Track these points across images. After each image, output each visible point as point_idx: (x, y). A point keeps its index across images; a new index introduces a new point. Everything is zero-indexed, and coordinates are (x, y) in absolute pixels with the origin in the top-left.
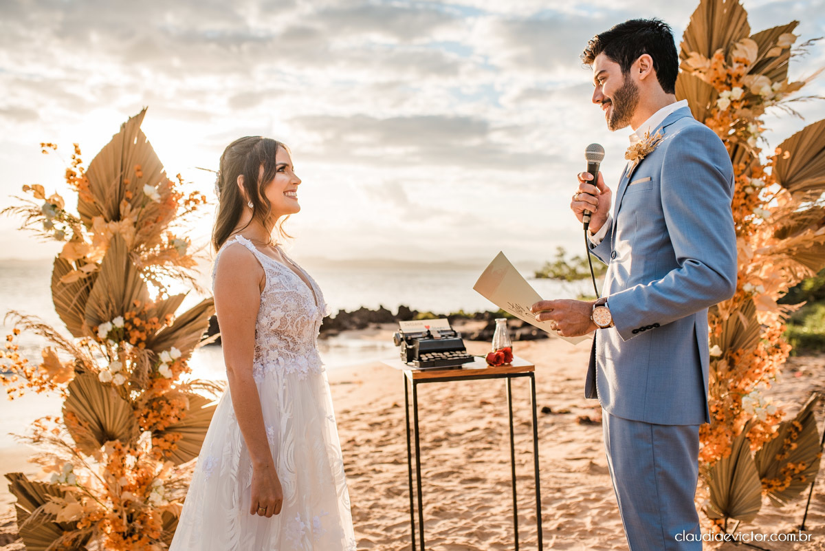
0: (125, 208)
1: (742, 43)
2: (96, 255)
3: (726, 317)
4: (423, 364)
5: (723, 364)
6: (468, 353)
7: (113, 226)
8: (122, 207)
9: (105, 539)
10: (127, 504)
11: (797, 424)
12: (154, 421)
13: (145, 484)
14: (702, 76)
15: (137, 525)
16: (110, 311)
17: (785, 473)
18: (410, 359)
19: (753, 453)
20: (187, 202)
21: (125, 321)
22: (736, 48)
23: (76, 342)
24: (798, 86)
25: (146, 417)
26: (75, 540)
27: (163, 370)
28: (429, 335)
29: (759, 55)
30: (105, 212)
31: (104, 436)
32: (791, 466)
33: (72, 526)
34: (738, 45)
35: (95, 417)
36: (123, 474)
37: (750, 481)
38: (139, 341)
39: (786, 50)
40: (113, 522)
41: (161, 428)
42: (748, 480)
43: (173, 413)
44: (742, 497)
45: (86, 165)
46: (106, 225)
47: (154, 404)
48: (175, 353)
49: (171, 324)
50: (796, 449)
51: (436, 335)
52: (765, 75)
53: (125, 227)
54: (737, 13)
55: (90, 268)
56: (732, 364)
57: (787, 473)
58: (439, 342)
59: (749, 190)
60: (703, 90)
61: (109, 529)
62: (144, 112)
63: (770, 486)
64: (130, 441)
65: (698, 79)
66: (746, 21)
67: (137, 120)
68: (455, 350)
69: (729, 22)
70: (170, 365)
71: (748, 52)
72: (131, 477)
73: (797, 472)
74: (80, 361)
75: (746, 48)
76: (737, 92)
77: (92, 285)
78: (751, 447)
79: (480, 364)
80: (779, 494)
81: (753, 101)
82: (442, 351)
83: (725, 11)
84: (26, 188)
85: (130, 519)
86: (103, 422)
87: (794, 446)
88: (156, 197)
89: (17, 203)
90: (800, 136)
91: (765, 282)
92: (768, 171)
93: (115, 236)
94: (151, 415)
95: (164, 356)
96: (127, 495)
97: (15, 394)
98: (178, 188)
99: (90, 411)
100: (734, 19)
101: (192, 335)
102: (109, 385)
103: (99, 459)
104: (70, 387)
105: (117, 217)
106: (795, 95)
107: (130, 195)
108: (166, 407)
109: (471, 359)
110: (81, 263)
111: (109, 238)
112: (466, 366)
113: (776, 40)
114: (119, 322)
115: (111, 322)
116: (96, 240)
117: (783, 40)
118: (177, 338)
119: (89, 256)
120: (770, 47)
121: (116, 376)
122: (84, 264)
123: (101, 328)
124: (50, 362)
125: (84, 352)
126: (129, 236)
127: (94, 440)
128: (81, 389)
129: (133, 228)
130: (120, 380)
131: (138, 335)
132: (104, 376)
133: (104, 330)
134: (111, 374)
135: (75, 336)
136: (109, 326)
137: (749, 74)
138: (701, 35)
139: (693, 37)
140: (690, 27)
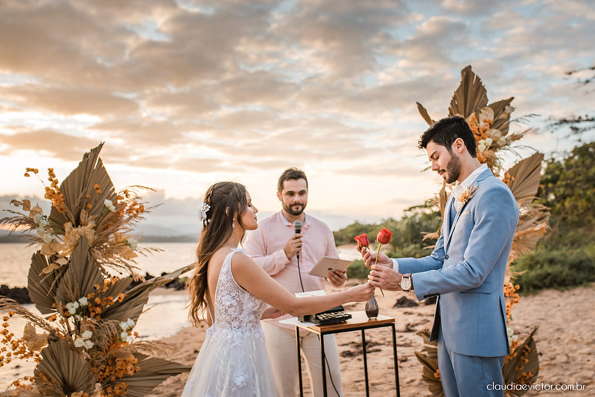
0: (83, 215)
1: (484, 109)
2: (66, 252)
7: (80, 229)
8: (81, 215)
11: (526, 346)
12: (109, 374)
16: (75, 293)
17: (520, 379)
21: (89, 301)
22: (481, 113)
25: (104, 371)
29: (495, 118)
30: (73, 220)
32: (524, 374)
34: (482, 110)
35: (60, 374)
38: (96, 314)
39: (507, 117)
41: (113, 379)
43: (129, 368)
45: (59, 185)
46: (75, 230)
47: (110, 362)
48: (130, 322)
50: (528, 363)
52: (497, 128)
53: (88, 230)
54: (481, 91)
55: (62, 262)
57: (522, 379)
62: (101, 145)
66: (485, 96)
67: (97, 151)
69: (476, 96)
71: (489, 115)
73: (528, 378)
74: (53, 332)
75: (487, 112)
76: (488, 141)
77: (62, 276)
83: (474, 89)
86: (66, 377)
87: (527, 361)
88: (113, 208)
89: (10, 215)
90: (517, 167)
93: (81, 237)
94: (107, 370)
95: (123, 325)
99: (57, 370)
100: (479, 95)
101: (137, 308)
102: (81, 349)
104: (43, 353)
105: (77, 223)
107: (90, 206)
109: (349, 317)
111: (77, 239)
113: (504, 109)
114: (84, 301)
115: (78, 301)
117: (507, 109)
118: (124, 310)
119: (60, 252)
120: (501, 112)
121: (87, 342)
122: (56, 258)
123: (69, 306)
124: (29, 335)
125: (55, 325)
126: (91, 237)
127: (61, 392)
128: (52, 354)
129: (93, 231)
130: (90, 345)
131: (98, 310)
132: (78, 343)
133: (72, 307)
134: (84, 341)
135: (43, 313)
136: (76, 305)
137: (490, 128)
138: (461, 103)
139: (457, 105)
140: (454, 99)
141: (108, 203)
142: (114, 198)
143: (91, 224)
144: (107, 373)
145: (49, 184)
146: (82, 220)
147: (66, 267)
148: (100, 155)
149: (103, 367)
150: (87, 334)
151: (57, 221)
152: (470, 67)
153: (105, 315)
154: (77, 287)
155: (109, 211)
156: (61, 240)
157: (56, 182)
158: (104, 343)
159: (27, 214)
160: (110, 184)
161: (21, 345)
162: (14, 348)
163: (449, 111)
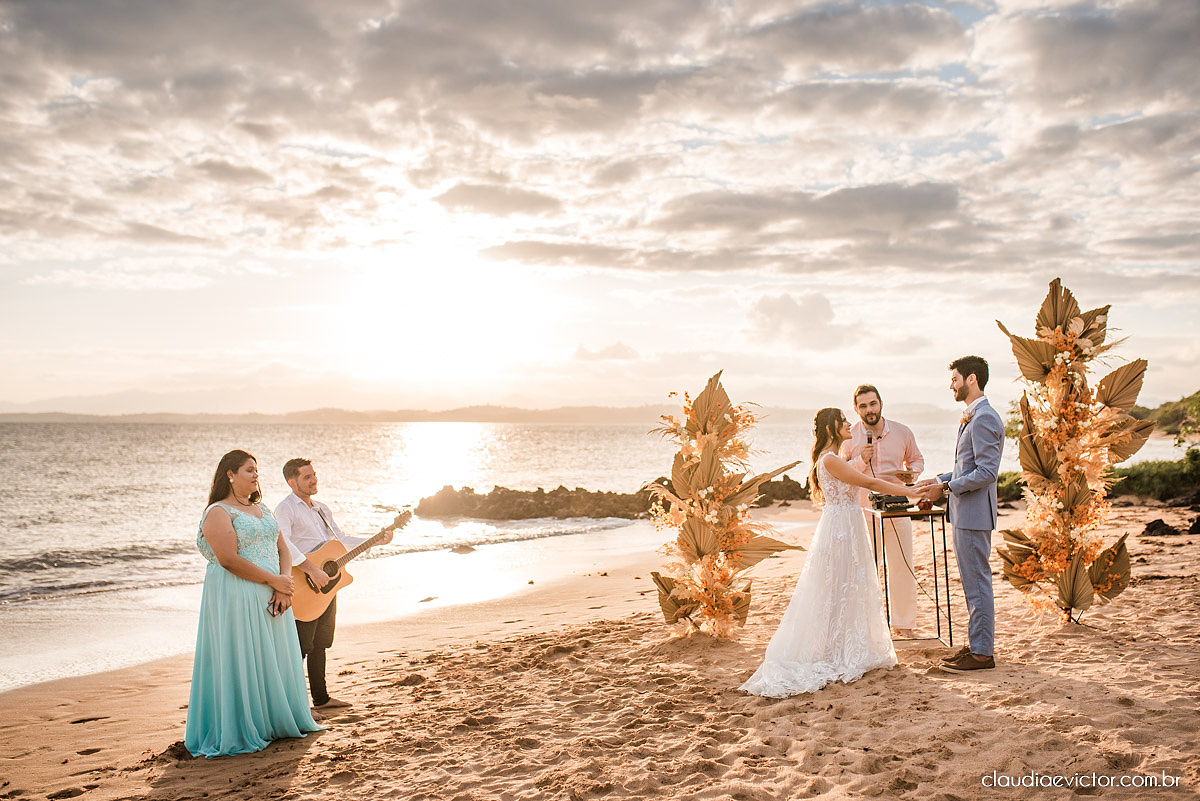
0: (709, 425)
1: (1074, 321)
2: (697, 453)
3: (1067, 485)
4: (886, 510)
5: (1067, 513)
6: (909, 504)
7: (707, 436)
11: (1111, 551)
13: (726, 581)
14: (1050, 342)
16: (704, 484)
17: (1108, 581)
18: (879, 507)
19: (1087, 568)
21: (714, 489)
22: (1070, 325)
24: (1108, 348)
25: (726, 542)
26: (685, 611)
27: (739, 515)
29: (1084, 327)
30: (702, 429)
31: (701, 554)
32: (1110, 576)
33: (684, 602)
34: (1072, 322)
35: (695, 542)
37: (1085, 586)
38: (720, 500)
39: (1103, 325)
41: (731, 549)
42: (1083, 584)
43: (741, 539)
44: (1081, 595)
45: (692, 404)
46: (704, 436)
47: (730, 536)
48: (744, 506)
49: (738, 491)
50: (1113, 566)
52: (1089, 339)
53: (712, 436)
54: (1071, 301)
55: (695, 461)
56: (1072, 512)
57: (1110, 582)
59: (1078, 410)
60: (1051, 348)
62: (720, 373)
63: (1099, 589)
64: (715, 555)
65: (1047, 344)
66: (1076, 307)
67: (718, 376)
68: (902, 503)
69: (1067, 306)
72: (717, 576)
73: (1115, 580)
75: (1077, 323)
76: (1067, 354)
77: (695, 471)
78: (1084, 564)
79: (915, 510)
80: (1104, 593)
81: (1079, 355)
82: (895, 503)
83: (1063, 301)
84: (664, 418)
86: (699, 544)
87: (1111, 563)
88: (730, 420)
89: (661, 426)
90: (1115, 374)
91: (1092, 464)
92: (1094, 397)
93: (708, 442)
95: (739, 508)
97: (659, 528)
98: (740, 413)
99: (693, 540)
100: (1070, 305)
101: (750, 497)
102: (709, 523)
103: (700, 565)
104: (683, 525)
105: (705, 432)
106: (1105, 354)
107: (714, 419)
108: (735, 537)
110: (690, 457)
111: (705, 443)
113: (1094, 319)
114: (711, 489)
115: (707, 490)
116: (698, 447)
117: (1100, 319)
118: (740, 498)
119: (694, 453)
120: (1091, 322)
121: (714, 519)
126: (715, 442)
127: (695, 556)
128: (690, 527)
129: (717, 438)
130: (716, 521)
131: (721, 497)
132: (708, 518)
133: (703, 494)
134: (711, 517)
136: (705, 492)
137: (1080, 338)
138: (1049, 314)
139: (1045, 316)
140: (1042, 310)
141: (727, 416)
142: (731, 412)
143: (715, 433)
144: (728, 544)
145: (686, 404)
146: (708, 428)
147: (698, 464)
148: (720, 380)
149: (725, 538)
150: (714, 513)
151: (692, 431)
152: (1058, 280)
153: (725, 501)
154: (705, 479)
155: (728, 422)
156: (694, 443)
157: (690, 402)
158: (726, 521)
159: (671, 425)
160: (728, 401)
163: (1036, 323)
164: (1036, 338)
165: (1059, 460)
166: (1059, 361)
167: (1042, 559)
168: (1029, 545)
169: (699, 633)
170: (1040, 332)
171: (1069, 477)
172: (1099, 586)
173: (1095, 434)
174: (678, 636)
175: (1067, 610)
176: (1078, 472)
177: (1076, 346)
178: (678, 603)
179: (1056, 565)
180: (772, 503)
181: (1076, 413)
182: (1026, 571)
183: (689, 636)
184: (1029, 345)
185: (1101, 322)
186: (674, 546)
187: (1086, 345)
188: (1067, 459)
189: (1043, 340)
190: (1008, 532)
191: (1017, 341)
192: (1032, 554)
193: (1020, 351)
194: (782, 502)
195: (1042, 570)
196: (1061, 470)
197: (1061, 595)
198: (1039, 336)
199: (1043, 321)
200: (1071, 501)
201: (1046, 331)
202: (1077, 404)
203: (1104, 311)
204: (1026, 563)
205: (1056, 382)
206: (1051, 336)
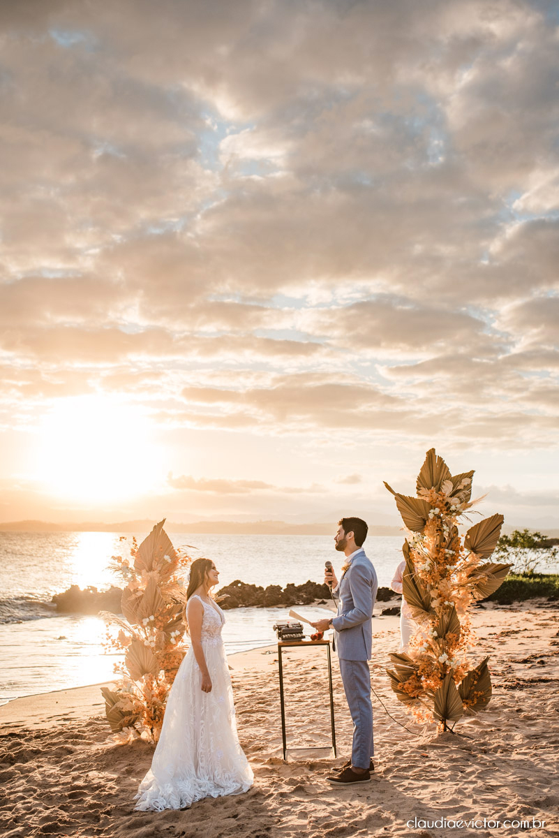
0: (154, 565)
1: (447, 482)
2: (143, 587)
4: (283, 639)
5: (441, 640)
6: (304, 634)
7: (151, 574)
8: (153, 564)
9: (143, 721)
10: (154, 704)
11: (477, 671)
12: (167, 665)
13: (163, 694)
14: (427, 500)
15: (158, 713)
16: (148, 612)
17: (474, 696)
18: (279, 636)
19: (457, 686)
20: (182, 561)
21: (155, 618)
23: (131, 626)
25: (163, 662)
26: (130, 720)
27: (172, 640)
28: (288, 626)
29: (453, 488)
30: (146, 567)
31: (144, 672)
32: (475, 692)
33: (130, 713)
34: (444, 484)
35: (140, 662)
36: (152, 689)
37: (457, 703)
38: (160, 627)
39: (468, 487)
40: (147, 712)
41: (169, 668)
42: (455, 699)
43: (176, 661)
44: (453, 708)
45: (138, 547)
46: (147, 574)
47: (167, 657)
48: (178, 633)
49: (175, 619)
51: (290, 626)
52: (458, 498)
53: (156, 573)
54: (444, 467)
55: (139, 594)
56: (445, 639)
58: (292, 630)
59: (448, 556)
60: (427, 505)
61: (145, 715)
62: (164, 520)
63: (467, 703)
64: (155, 675)
65: (425, 501)
66: (448, 472)
67: (162, 523)
68: (298, 633)
69: (441, 471)
70: (175, 638)
71: (448, 488)
72: (156, 691)
73: (479, 696)
74: (134, 635)
75: (448, 484)
76: (437, 511)
77: (140, 602)
78: (456, 682)
79: (308, 639)
81: (449, 510)
82: (292, 634)
83: (438, 466)
84: (113, 557)
85: (155, 712)
86: (143, 665)
87: (476, 682)
88: (169, 561)
89: (110, 565)
90: (479, 526)
91: (460, 599)
92: (462, 544)
93: (151, 578)
94: (165, 662)
95: (173, 634)
96: (155, 699)
98: (178, 554)
99: (138, 659)
100: (443, 470)
102: (147, 647)
103: (142, 682)
104: (129, 648)
105: (151, 569)
106: (469, 510)
107: (157, 559)
108: (172, 658)
109: (304, 637)
111: (148, 579)
112: (303, 640)
113: (461, 482)
114: (152, 618)
115: (148, 617)
116: (143, 582)
117: (465, 482)
118: (178, 625)
119: (139, 587)
120: (458, 484)
122: (137, 591)
123: (144, 620)
124: (122, 636)
125: (136, 631)
126: (157, 578)
127: (139, 673)
128: (134, 649)
129: (159, 575)
130: (153, 645)
131: (161, 624)
132: (146, 643)
133: (145, 622)
134: (149, 642)
135: (131, 624)
136: (147, 620)
137: (451, 496)
138: (427, 478)
139: (423, 479)
140: (421, 474)
141: (167, 557)
142: (173, 553)
143: (158, 570)
145: (133, 547)
147: (142, 596)
148: (163, 527)
151: (139, 568)
152: (433, 450)
154: (149, 609)
155: (168, 562)
156: (139, 578)
157: (136, 545)
158: (163, 645)
159: (120, 564)
160: (171, 544)
161: (116, 642)
162: (113, 644)
163: (416, 484)
164: (416, 497)
165: (432, 596)
166: (431, 516)
167: (423, 679)
168: (412, 666)
169: (139, 741)
170: (420, 492)
171: (442, 610)
172: (467, 701)
173: (464, 575)
174: (121, 743)
175: (443, 721)
176: (448, 607)
177: (447, 503)
178: (123, 714)
179: (432, 684)
180: (314, 601)
181: (446, 558)
182: (408, 688)
183: (130, 744)
184: (410, 500)
185: (466, 484)
186: (121, 666)
187: (455, 503)
188: (440, 596)
189: (423, 498)
190: (395, 655)
191: (400, 498)
192: (413, 674)
193: (403, 506)
194: (321, 600)
195: (421, 687)
196: (435, 604)
197: (437, 708)
198: (419, 494)
199: (421, 482)
200: (445, 629)
201: (424, 491)
202: (447, 551)
203: (470, 475)
204: (407, 682)
205: (431, 532)
206: (427, 496)
